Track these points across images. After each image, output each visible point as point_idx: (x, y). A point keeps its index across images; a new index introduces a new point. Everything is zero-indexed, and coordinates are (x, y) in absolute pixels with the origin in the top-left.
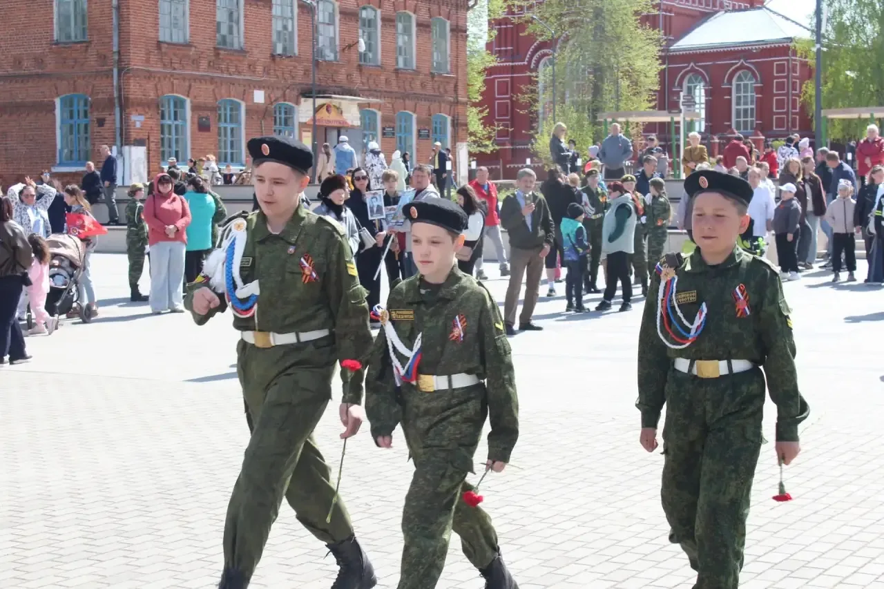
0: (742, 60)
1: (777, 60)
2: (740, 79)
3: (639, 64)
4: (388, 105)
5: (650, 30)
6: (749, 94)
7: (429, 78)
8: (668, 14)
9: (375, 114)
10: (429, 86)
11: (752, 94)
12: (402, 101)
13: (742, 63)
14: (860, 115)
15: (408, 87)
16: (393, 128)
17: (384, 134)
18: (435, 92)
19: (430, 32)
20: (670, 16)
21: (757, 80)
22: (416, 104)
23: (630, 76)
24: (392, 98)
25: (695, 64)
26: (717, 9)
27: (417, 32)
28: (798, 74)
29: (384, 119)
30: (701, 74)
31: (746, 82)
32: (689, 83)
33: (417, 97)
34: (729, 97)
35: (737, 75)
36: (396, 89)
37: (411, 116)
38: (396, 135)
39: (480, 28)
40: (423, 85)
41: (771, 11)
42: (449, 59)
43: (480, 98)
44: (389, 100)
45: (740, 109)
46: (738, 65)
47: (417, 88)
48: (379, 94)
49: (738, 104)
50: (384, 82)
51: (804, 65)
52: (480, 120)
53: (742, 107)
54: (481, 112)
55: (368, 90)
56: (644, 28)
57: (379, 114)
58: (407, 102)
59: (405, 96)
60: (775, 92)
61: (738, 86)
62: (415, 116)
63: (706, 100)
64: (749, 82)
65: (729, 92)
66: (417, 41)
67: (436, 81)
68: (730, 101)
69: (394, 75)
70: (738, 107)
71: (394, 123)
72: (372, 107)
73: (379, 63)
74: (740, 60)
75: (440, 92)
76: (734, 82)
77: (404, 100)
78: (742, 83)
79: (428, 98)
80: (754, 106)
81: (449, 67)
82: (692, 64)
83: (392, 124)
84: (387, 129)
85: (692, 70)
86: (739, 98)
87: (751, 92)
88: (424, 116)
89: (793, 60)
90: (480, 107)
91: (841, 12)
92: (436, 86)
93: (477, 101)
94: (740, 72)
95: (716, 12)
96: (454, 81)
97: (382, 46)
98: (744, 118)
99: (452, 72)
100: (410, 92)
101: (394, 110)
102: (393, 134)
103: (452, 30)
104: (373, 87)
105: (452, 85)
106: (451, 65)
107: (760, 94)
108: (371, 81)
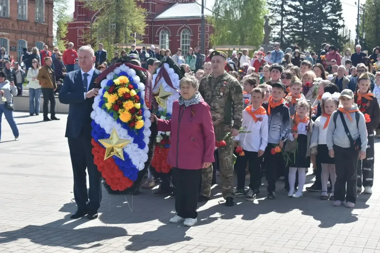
0: (185, 24)
1: (199, 25)
2: (184, 32)
3: (136, 23)
4: (13, 36)
5: (141, 9)
6: (188, 39)
7: (34, 25)
8: (154, 3)
9: (7, 40)
10: (34, 28)
11: (189, 39)
12: (20, 34)
13: (185, 26)
14: (230, 49)
15: (23, 28)
16: (16, 47)
17: (11, 50)
18: (37, 31)
19: (35, 3)
20: (154, 4)
21: (191, 33)
22: (27, 37)
23: (132, 28)
24: (15, 33)
25: (165, 25)
26: (176, 2)
27: (28, 2)
28: (208, 31)
29: (11, 43)
30: (167, 29)
31: (186, 34)
32: (162, 33)
33: (27, 33)
34: (179, 40)
35: (182, 31)
36: (17, 29)
37: (25, 42)
38: (17, 50)
39: (66, 4)
40: (31, 28)
41: (198, 4)
42: (44, 16)
43: (65, 36)
44: (14, 34)
45: (184, 46)
46: (183, 26)
47: (28, 29)
48: (8, 31)
49: (183, 43)
50: (11, 25)
51: (211, 27)
52: (65, 46)
53: (185, 45)
54: (65, 42)
55: (3, 29)
56: (139, 7)
57: (9, 41)
58: (23, 35)
59: (22, 32)
60: (198, 39)
61: (183, 36)
62: (26, 42)
63: (169, 41)
64: (188, 34)
65: (179, 38)
66: (28, 7)
67: (37, 26)
68: (179, 42)
69: (16, 23)
70: (183, 45)
71: (16, 45)
72: (5, 37)
73: (9, 17)
74: (184, 24)
75: (39, 32)
76: (181, 33)
77: (21, 34)
78: (185, 34)
79: (34, 34)
80: (189, 45)
81: (44, 20)
82: (163, 25)
83: (15, 45)
84: (12, 47)
85: (164, 28)
86: (183, 41)
87: (188, 38)
88: (31, 42)
89: (206, 25)
90: (65, 40)
91: (226, 5)
92: (38, 28)
93: (64, 37)
94: (184, 29)
95: (175, 3)
96: (47, 26)
97: (10, 8)
98: (185, 49)
99: (45, 23)
100: (24, 31)
101: (16, 39)
102: (16, 50)
103: (46, 3)
104: (6, 28)
105: (46, 29)
106: (45, 19)
107: (192, 39)
108: (5, 25)
